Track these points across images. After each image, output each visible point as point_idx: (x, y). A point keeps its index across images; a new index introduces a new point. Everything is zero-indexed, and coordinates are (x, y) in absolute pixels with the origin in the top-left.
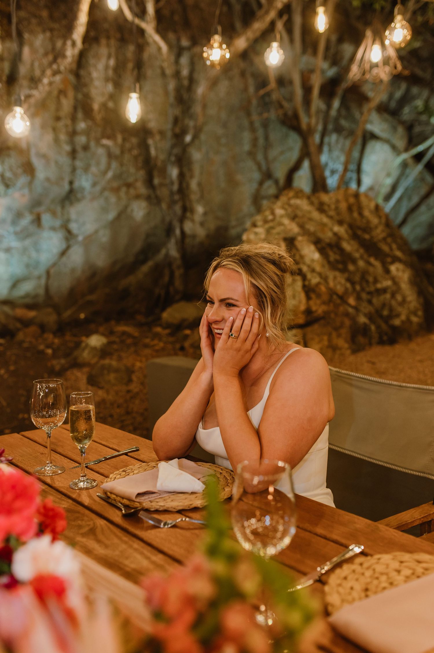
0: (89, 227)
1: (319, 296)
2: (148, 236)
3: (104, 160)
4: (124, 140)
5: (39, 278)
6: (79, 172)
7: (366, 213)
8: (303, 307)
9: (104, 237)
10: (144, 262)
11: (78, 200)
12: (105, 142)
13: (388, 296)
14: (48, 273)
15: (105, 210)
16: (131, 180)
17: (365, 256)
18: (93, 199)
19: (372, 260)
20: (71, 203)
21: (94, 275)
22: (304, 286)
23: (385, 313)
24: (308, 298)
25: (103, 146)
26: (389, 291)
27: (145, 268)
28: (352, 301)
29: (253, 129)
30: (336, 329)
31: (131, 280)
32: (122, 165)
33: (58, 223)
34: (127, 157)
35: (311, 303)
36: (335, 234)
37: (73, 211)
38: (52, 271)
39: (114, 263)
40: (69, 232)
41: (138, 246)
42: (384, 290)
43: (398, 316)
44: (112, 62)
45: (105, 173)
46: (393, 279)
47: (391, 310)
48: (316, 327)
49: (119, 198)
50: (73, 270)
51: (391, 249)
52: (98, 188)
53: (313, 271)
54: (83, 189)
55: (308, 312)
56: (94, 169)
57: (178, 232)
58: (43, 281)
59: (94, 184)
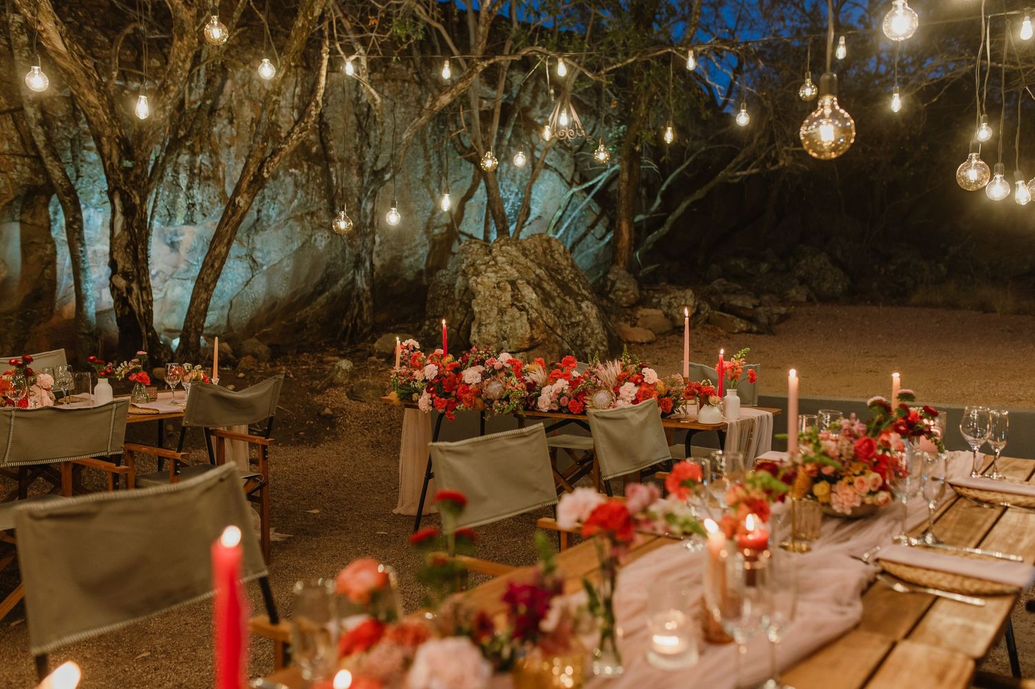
0: (275, 257)
1: (538, 327)
2: (328, 266)
3: (291, 189)
4: (309, 169)
5: (223, 308)
6: (267, 200)
7: (557, 256)
8: (528, 336)
9: (288, 267)
10: (321, 293)
11: (264, 229)
12: (293, 170)
13: (581, 329)
14: (231, 303)
15: (290, 239)
16: (314, 209)
17: (562, 295)
18: (277, 228)
19: (567, 298)
20: (257, 232)
21: (273, 306)
22: (528, 319)
23: (579, 343)
24: (532, 329)
25: (291, 174)
26: (581, 324)
27: (322, 299)
28: (559, 331)
29: (427, 158)
30: (549, 353)
31: (308, 311)
32: (307, 194)
33: (244, 252)
34: (311, 185)
35: (534, 332)
36: (537, 276)
37: (258, 240)
38: (234, 301)
39: (295, 293)
40: (254, 261)
41: (319, 276)
42: (578, 324)
43: (588, 345)
44: (298, 90)
45: (291, 202)
46: (584, 314)
47: (583, 341)
48: (536, 350)
49: (303, 227)
50: (255, 301)
51: (579, 288)
52: (283, 217)
53: (532, 307)
54: (269, 217)
55: (532, 339)
56: (281, 198)
57: (368, 264)
58: (226, 312)
59: (280, 213)
